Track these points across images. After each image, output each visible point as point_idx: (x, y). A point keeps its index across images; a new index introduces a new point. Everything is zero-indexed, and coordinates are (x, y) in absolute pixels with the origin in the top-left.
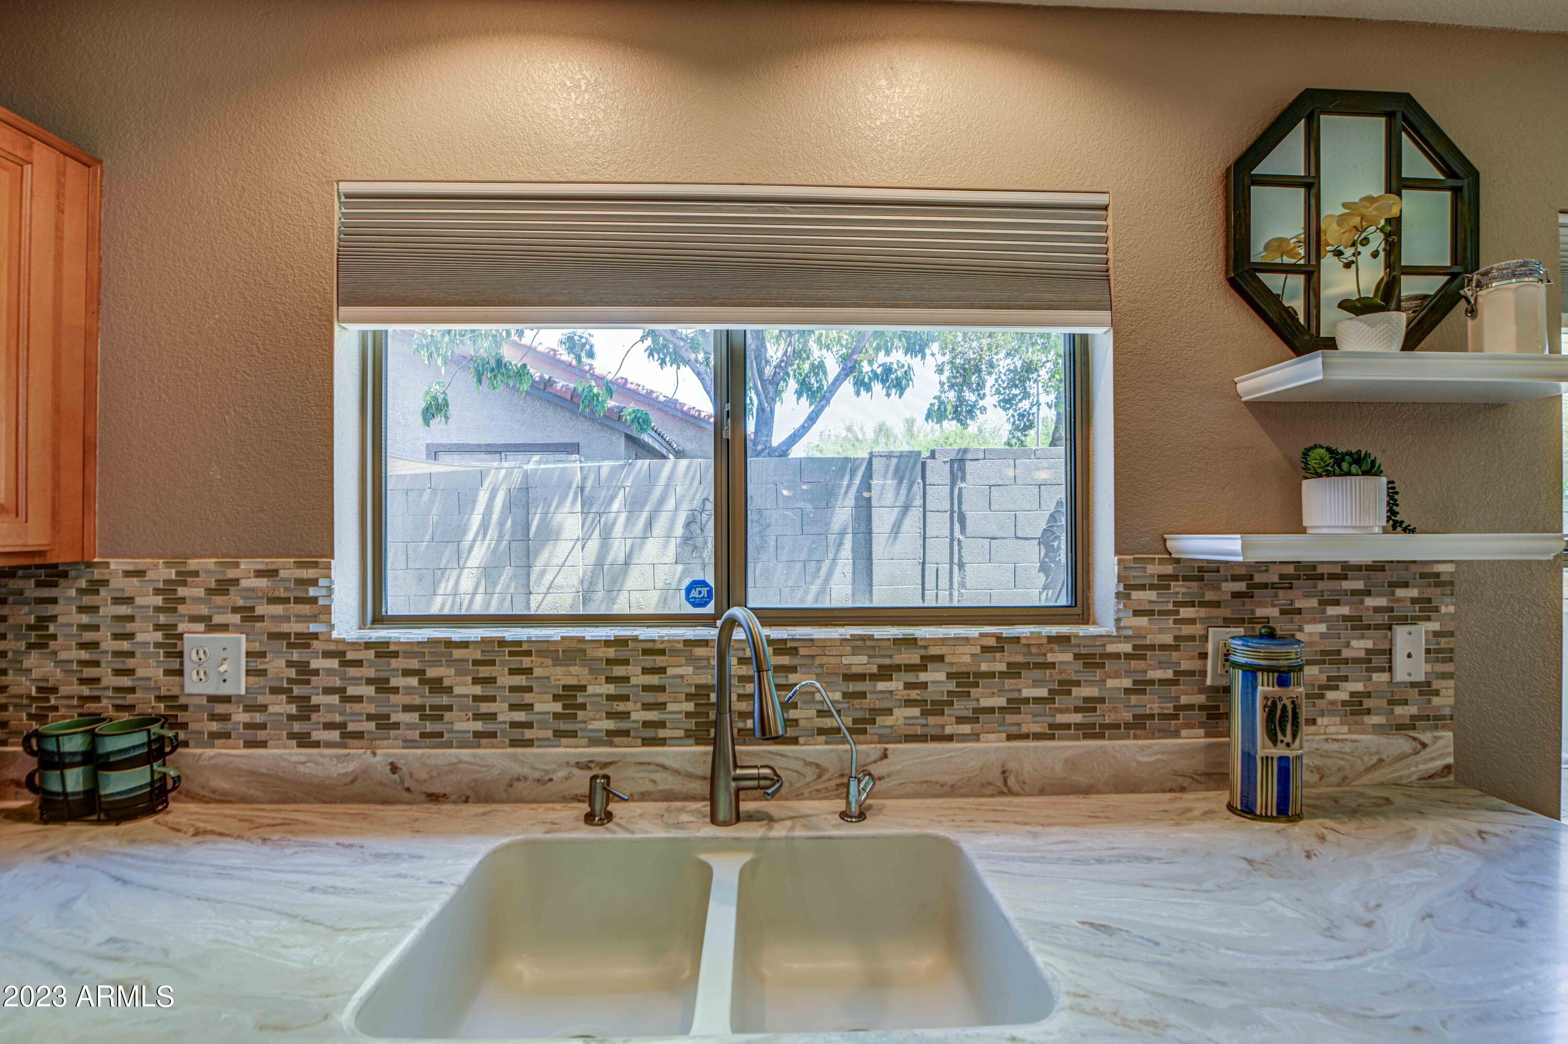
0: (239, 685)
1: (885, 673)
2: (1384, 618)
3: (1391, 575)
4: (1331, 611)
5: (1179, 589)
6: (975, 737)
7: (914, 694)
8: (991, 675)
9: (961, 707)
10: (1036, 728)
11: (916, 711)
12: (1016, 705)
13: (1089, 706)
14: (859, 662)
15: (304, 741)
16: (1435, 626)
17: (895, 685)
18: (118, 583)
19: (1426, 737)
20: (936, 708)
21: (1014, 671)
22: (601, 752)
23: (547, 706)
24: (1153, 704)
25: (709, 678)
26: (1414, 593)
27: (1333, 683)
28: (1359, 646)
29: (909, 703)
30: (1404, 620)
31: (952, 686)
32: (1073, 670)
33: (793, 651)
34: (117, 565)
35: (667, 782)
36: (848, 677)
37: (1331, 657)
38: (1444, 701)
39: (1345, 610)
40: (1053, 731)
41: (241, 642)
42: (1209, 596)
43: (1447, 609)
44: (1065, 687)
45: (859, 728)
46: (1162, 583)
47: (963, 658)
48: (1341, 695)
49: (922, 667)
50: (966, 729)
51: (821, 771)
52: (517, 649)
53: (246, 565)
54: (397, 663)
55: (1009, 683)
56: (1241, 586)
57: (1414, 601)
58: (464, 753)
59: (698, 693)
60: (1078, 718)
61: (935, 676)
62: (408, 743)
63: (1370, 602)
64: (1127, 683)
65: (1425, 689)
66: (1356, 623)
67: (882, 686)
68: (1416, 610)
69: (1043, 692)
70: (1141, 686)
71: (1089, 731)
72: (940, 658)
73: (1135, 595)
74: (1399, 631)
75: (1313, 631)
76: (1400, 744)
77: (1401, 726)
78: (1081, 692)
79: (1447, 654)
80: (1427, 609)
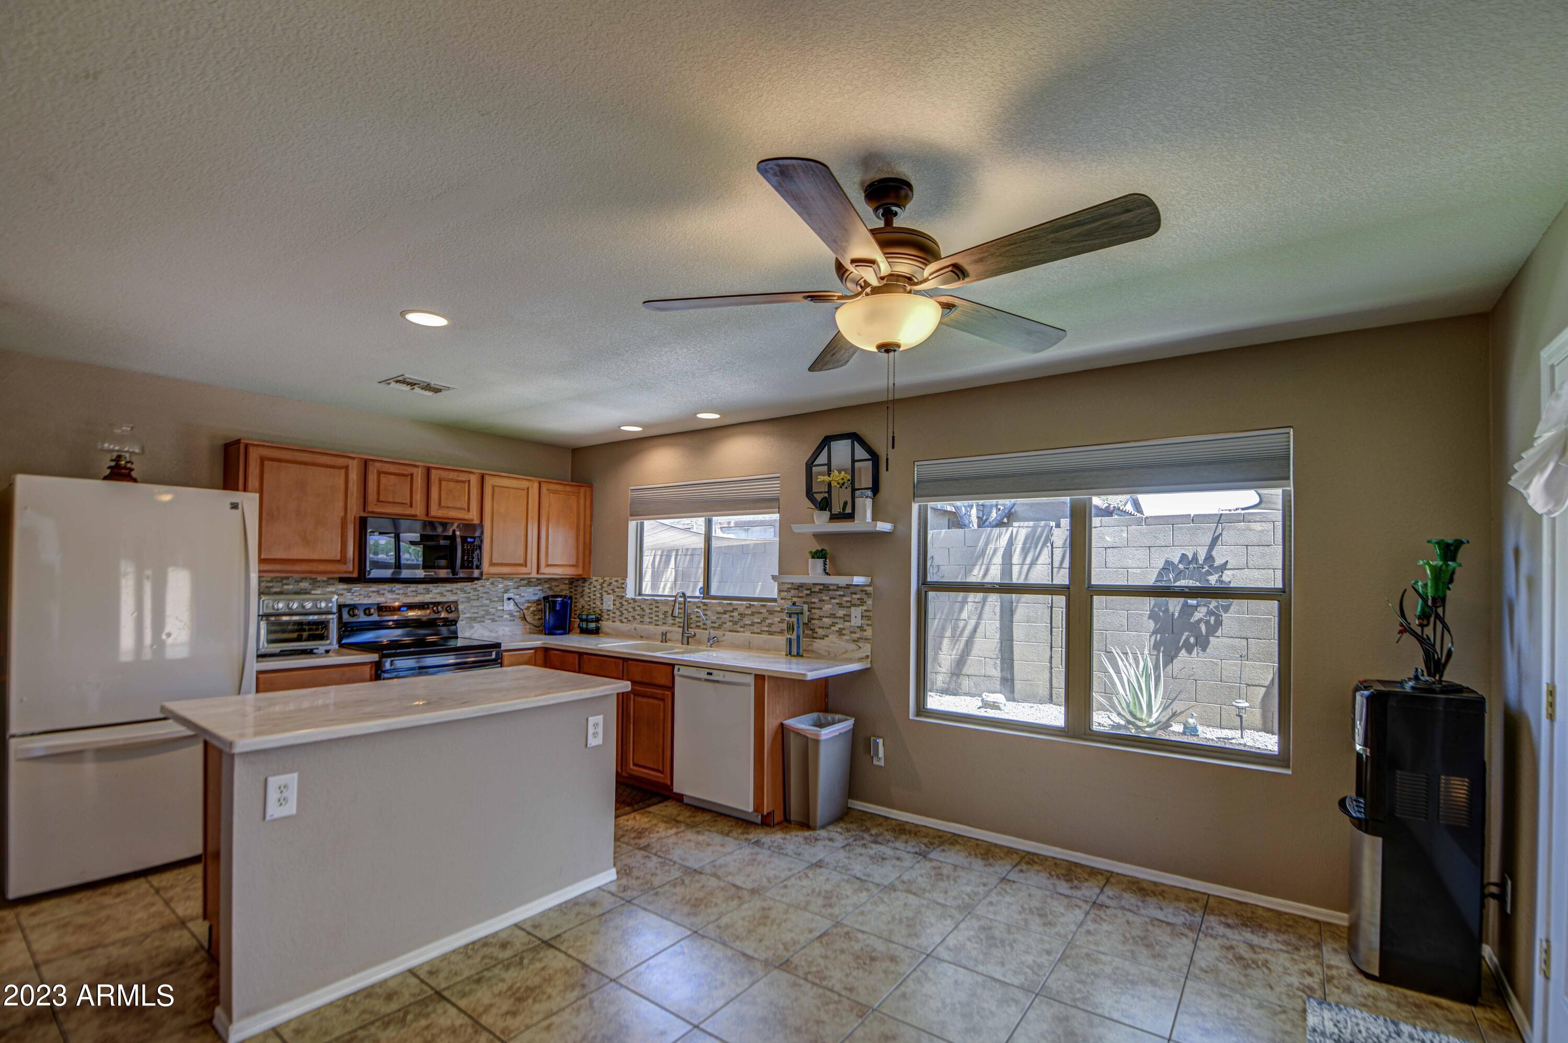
0: (612, 608)
1: (725, 613)
2: (849, 604)
3: (852, 590)
4: (833, 601)
5: (793, 592)
6: (743, 632)
7: (731, 619)
8: (748, 615)
9: (741, 623)
10: (758, 631)
11: (731, 624)
12: (753, 624)
13: (770, 625)
14: (720, 609)
15: (622, 622)
16: (865, 608)
17: (727, 616)
18: (594, 583)
19: (861, 645)
20: (735, 623)
21: (753, 614)
23: (661, 616)
26: (858, 596)
27: (834, 624)
28: (841, 613)
29: (730, 621)
30: (855, 605)
31: (739, 617)
32: (766, 614)
33: (707, 605)
34: (594, 578)
36: (718, 613)
37: (833, 616)
38: (869, 633)
39: (837, 601)
40: (761, 632)
41: (612, 597)
42: (801, 595)
43: (870, 602)
44: (765, 619)
45: (719, 627)
46: (788, 590)
47: (742, 610)
48: (836, 628)
49: (733, 611)
50: (742, 629)
52: (657, 602)
53: (614, 579)
54: (637, 604)
55: (752, 617)
56: (808, 592)
57: (858, 599)
58: (647, 626)
60: (767, 629)
61: (735, 614)
62: (638, 624)
63: (845, 599)
64: (779, 620)
65: (861, 628)
66: (840, 605)
67: (725, 616)
68: (859, 602)
69: (759, 621)
71: (769, 633)
72: (736, 609)
73: (782, 593)
74: (853, 609)
75: (827, 607)
76: (853, 646)
77: (854, 641)
78: (768, 621)
79: (869, 618)
80: (862, 602)
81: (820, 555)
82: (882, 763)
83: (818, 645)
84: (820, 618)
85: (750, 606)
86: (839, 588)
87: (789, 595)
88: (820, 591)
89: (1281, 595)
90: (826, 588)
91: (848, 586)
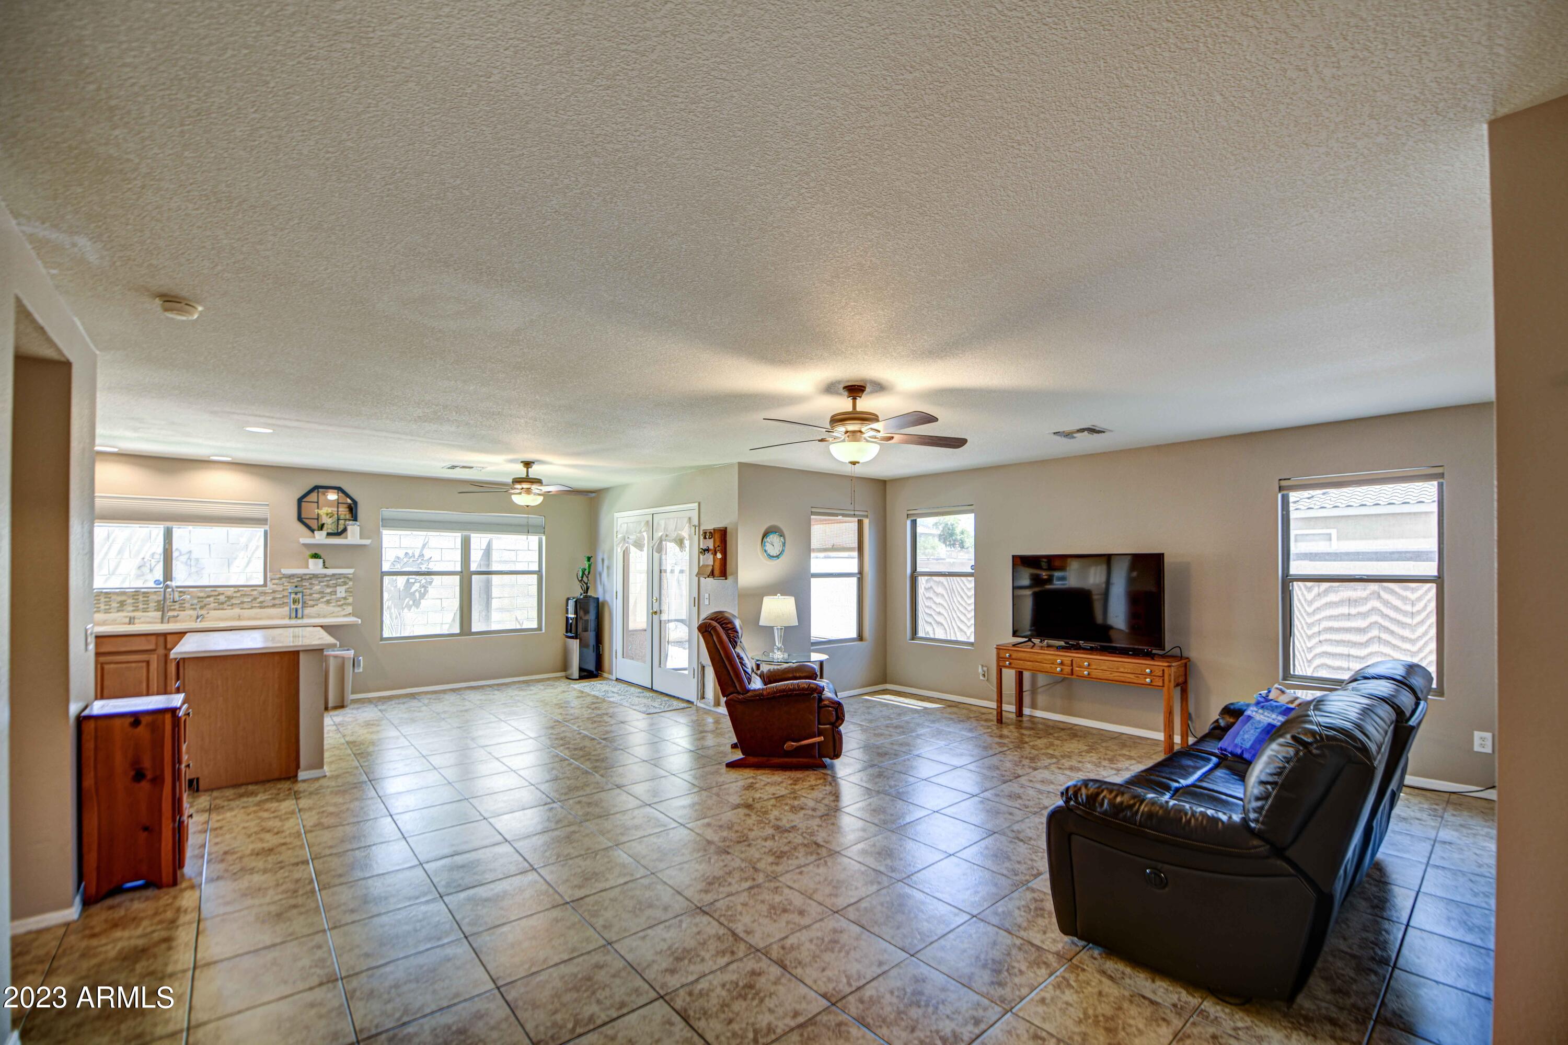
1: (209, 597)
2: (335, 585)
3: (338, 576)
4: (322, 584)
5: (284, 579)
6: (232, 609)
7: (216, 601)
8: (235, 597)
9: (229, 603)
11: (216, 604)
12: (242, 603)
13: (261, 602)
14: (202, 595)
16: (347, 586)
17: (211, 599)
19: (345, 608)
20: (222, 603)
21: (241, 596)
22: (132, 614)
23: (115, 605)
24: (277, 602)
25: (161, 598)
27: (322, 597)
28: (329, 590)
29: (214, 603)
30: (339, 585)
31: (226, 599)
32: (257, 595)
33: (184, 594)
35: (148, 620)
36: (199, 597)
37: (322, 592)
38: (350, 600)
39: (324, 584)
40: (252, 608)
42: (292, 581)
43: (351, 583)
44: (255, 599)
45: (201, 608)
46: (280, 579)
47: (228, 594)
48: (325, 599)
49: (219, 595)
51: (191, 617)
55: (241, 598)
56: (297, 578)
57: (343, 581)
59: (158, 601)
61: (221, 597)
63: (332, 582)
64: (271, 598)
65: (345, 598)
66: (328, 586)
67: (209, 599)
68: (342, 584)
70: (274, 599)
71: (261, 607)
72: (224, 594)
73: (273, 581)
74: (338, 588)
75: (317, 588)
76: (339, 609)
77: (339, 606)
78: (258, 600)
79: (351, 592)
80: (345, 583)
81: (315, 556)
82: (361, 670)
83: (307, 611)
84: (311, 595)
85: (239, 591)
86: (326, 576)
87: (281, 582)
88: (310, 578)
89: (539, 573)
90: (315, 576)
91: (334, 575)
